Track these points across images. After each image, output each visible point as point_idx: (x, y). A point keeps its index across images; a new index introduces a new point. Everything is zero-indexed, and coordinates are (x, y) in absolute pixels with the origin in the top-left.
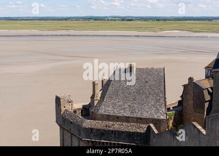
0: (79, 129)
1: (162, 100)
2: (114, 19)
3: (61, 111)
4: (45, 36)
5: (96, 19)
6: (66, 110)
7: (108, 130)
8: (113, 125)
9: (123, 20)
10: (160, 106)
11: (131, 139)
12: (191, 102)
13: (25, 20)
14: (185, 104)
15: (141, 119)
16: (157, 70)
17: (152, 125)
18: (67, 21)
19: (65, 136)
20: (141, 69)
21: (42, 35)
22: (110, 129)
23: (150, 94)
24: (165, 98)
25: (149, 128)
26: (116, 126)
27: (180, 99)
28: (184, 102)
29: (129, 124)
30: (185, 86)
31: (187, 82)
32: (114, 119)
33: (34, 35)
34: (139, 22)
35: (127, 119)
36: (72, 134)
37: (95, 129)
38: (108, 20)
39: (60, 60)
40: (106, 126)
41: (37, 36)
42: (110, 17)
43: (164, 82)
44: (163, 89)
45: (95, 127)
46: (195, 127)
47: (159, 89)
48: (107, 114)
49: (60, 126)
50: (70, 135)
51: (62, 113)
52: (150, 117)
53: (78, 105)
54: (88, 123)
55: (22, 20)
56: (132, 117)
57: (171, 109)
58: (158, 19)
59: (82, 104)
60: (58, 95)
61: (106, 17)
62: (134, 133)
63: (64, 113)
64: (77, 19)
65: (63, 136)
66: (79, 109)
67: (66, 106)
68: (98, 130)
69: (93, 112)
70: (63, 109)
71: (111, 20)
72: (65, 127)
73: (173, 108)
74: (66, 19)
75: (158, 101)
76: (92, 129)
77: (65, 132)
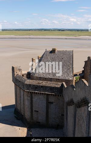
0: (23, 85)
1: (71, 69)
2: (55, 30)
3: (14, 75)
4: (18, 38)
5: (45, 30)
6: (17, 74)
7: (39, 86)
8: (42, 82)
9: (59, 31)
10: (70, 72)
11: (52, 91)
12: (89, 71)
13: (8, 30)
14: (85, 72)
15: (59, 79)
16: (69, 52)
17: (64, 83)
18: (30, 31)
19: (17, 89)
20: (60, 51)
21: (16, 38)
22: (40, 85)
23: (64, 66)
24: (73, 68)
25: (62, 85)
26: (44, 83)
27: (83, 69)
28: (85, 71)
29: (51, 82)
30: (86, 62)
31: (87, 60)
32: (43, 79)
33: (12, 38)
34: (68, 32)
35: (51, 80)
36: (20, 88)
37: (32, 85)
38: (51, 30)
39: (24, 50)
40: (38, 83)
41: (13, 38)
42: (53, 29)
43: (73, 59)
44: (72, 63)
45: (31, 84)
46: (83, 81)
47: (70, 63)
48: (39, 76)
49: (14, 83)
50: (19, 89)
51: (15, 76)
52: (64, 78)
53: (25, 72)
54: (28, 82)
55: (7, 30)
56: (54, 79)
57: (78, 75)
58: (78, 30)
59: (27, 71)
60: (13, 66)
61: (51, 29)
62: (54, 87)
63: (16, 76)
64: (35, 30)
65: (16, 89)
66: (25, 74)
67: (17, 72)
68: (34, 85)
69: (32, 76)
70: (16, 74)
71: (53, 31)
72: (16, 84)
73: (79, 74)
74: (29, 30)
75: (69, 69)
76: (30, 85)
77: (17, 87)
